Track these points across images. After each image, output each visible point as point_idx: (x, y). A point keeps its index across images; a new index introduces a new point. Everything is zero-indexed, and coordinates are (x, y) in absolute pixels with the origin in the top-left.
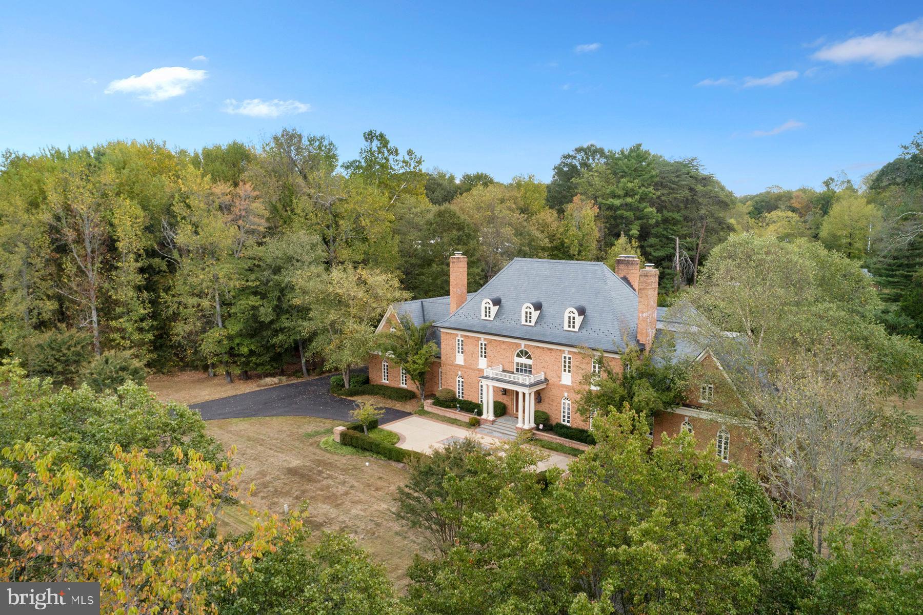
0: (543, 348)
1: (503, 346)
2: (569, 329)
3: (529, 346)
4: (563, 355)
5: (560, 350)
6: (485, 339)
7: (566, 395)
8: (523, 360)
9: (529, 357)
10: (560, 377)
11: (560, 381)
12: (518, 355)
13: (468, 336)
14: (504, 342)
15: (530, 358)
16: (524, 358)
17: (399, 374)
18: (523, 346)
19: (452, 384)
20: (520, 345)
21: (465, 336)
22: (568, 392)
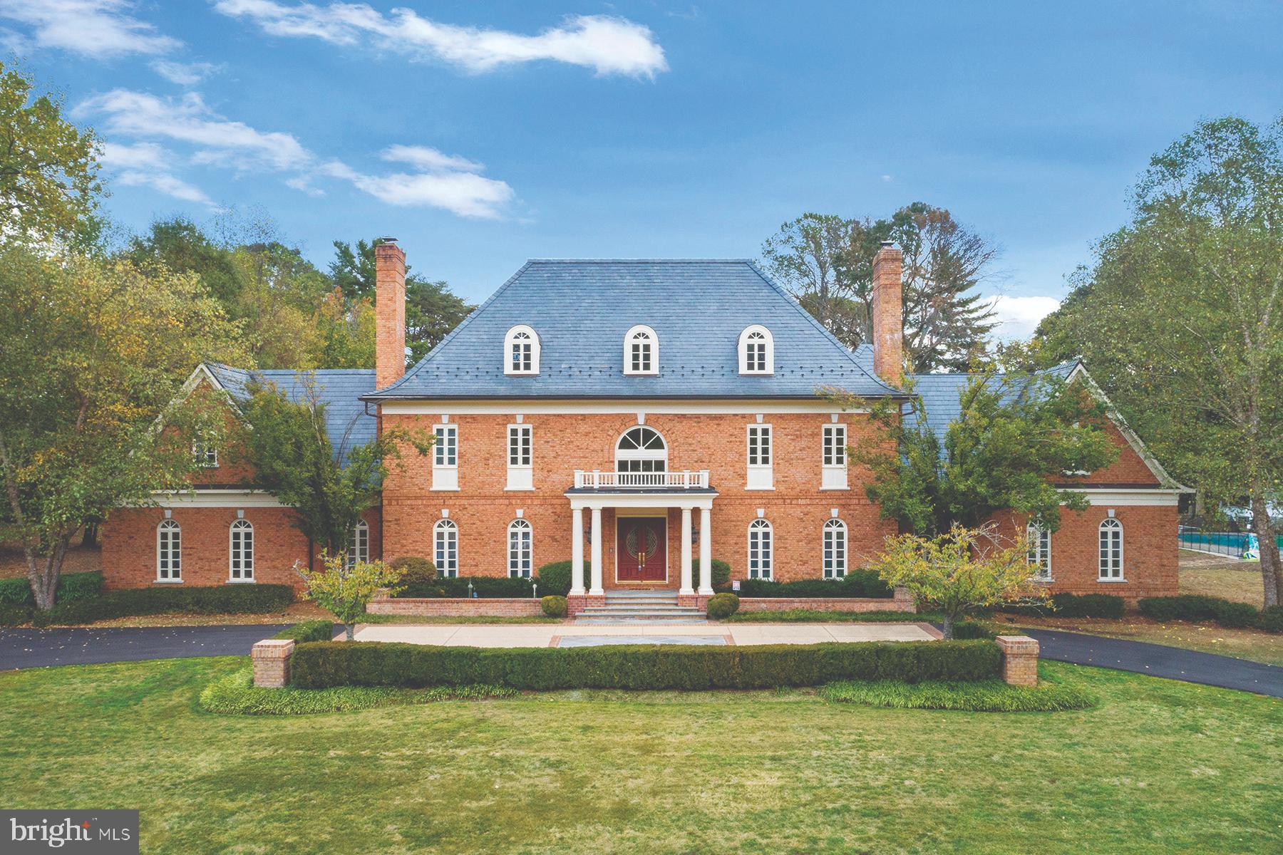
0: (698, 416)
1: (583, 428)
2: (751, 372)
3: (658, 416)
4: (750, 426)
5: (743, 416)
6: (527, 418)
7: (761, 513)
8: (641, 453)
9: (658, 445)
10: (743, 477)
11: (745, 484)
12: (625, 445)
13: (474, 418)
14: (584, 417)
15: (660, 446)
16: (641, 448)
17: (226, 549)
18: (641, 420)
19: (419, 547)
20: (633, 418)
21: (463, 417)
22: (766, 506)
